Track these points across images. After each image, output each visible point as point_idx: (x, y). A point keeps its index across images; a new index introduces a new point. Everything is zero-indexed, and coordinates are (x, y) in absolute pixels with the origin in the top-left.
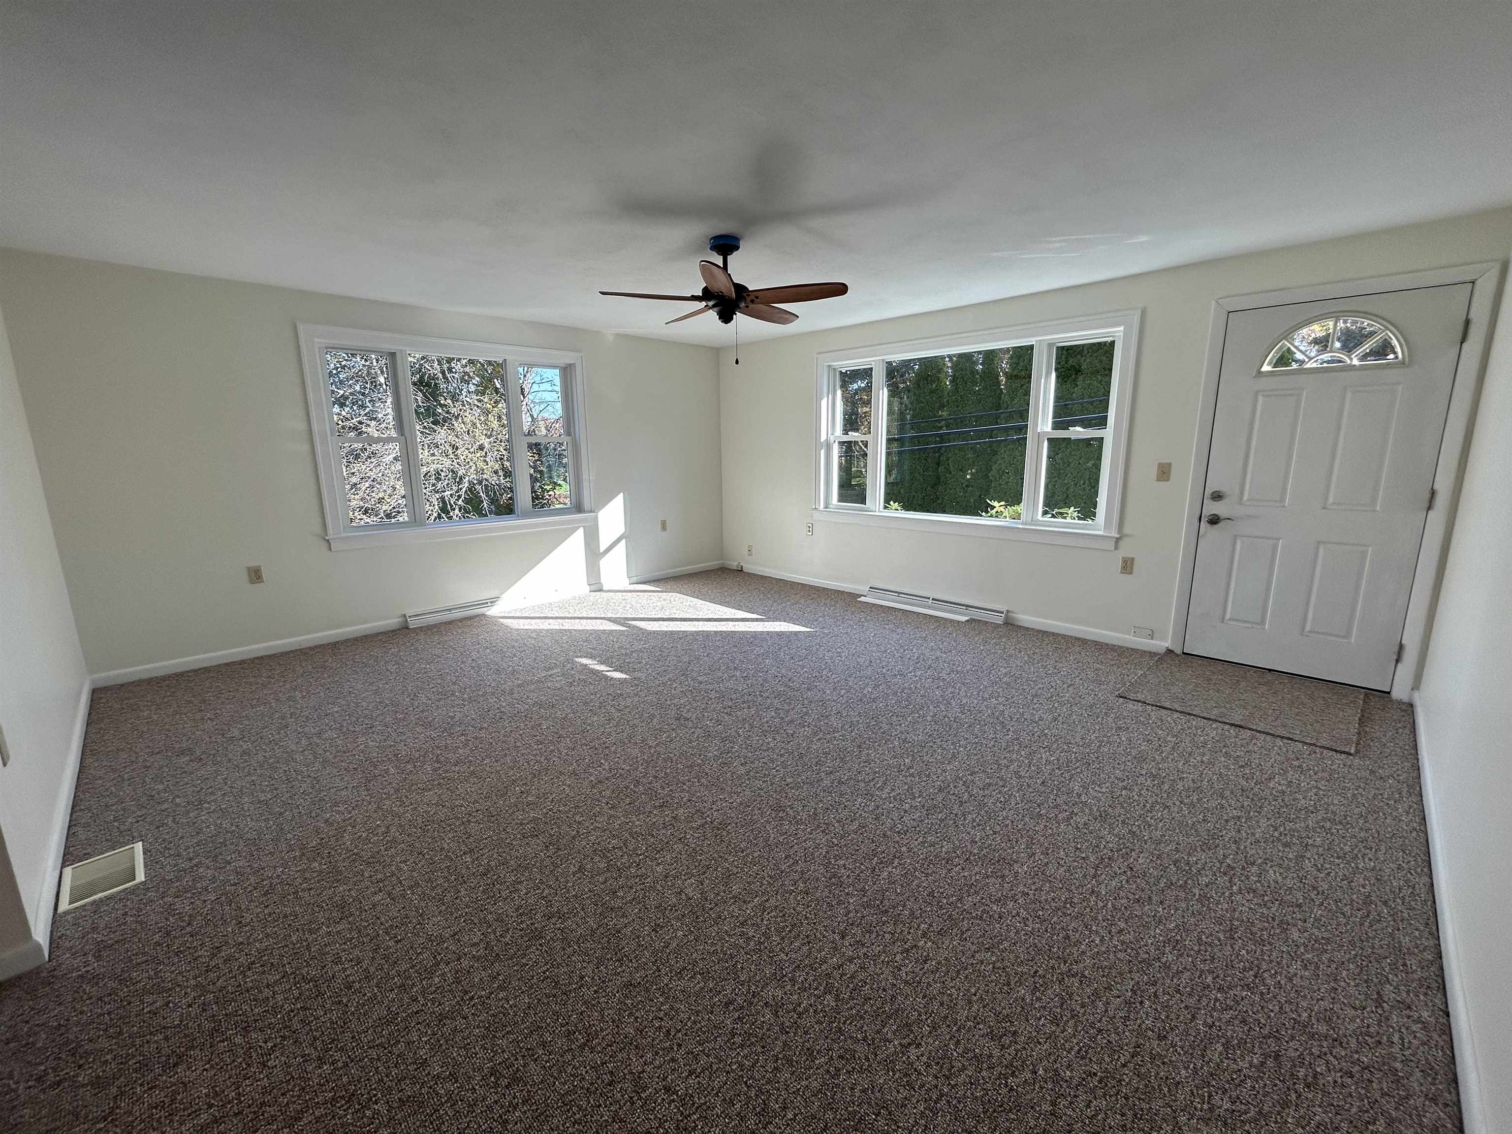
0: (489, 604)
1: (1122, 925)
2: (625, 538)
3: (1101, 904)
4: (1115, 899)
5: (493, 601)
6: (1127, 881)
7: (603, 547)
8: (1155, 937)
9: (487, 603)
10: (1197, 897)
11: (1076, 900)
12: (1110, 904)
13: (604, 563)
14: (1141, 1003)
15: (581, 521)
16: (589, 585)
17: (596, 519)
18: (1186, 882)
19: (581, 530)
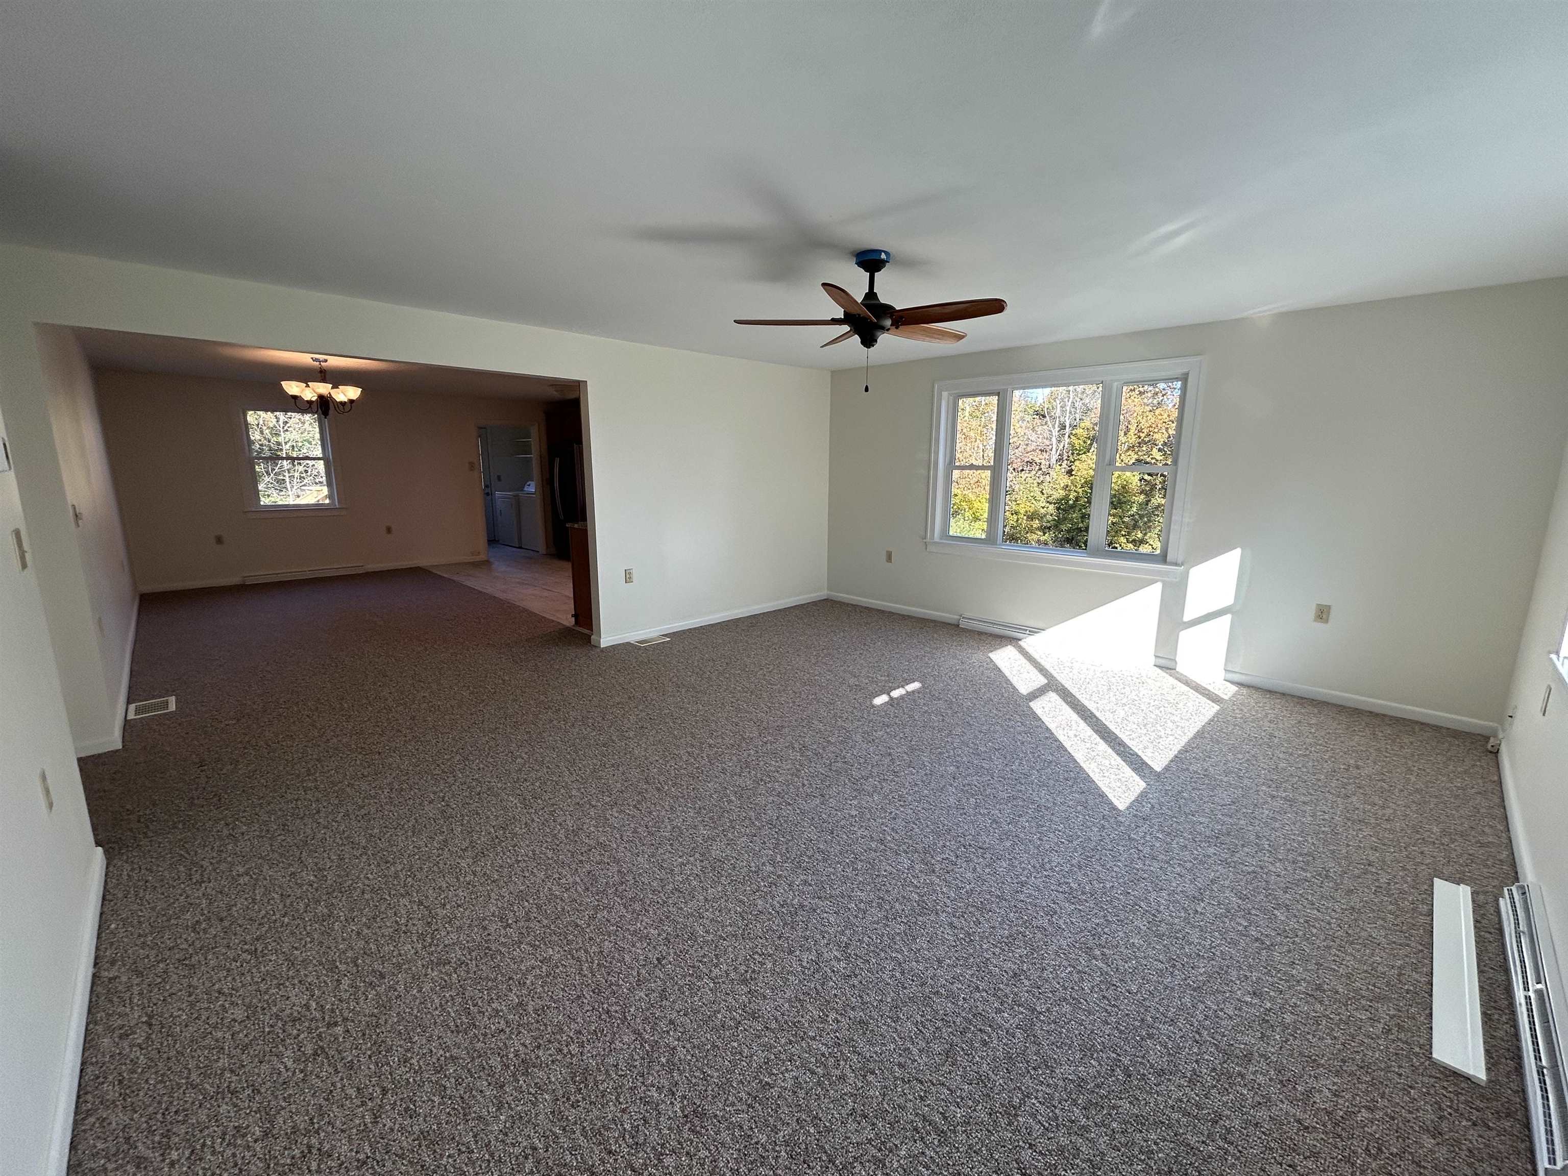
0: (1028, 632)
1: (366, 896)
2: (1232, 613)
3: (393, 892)
4: (390, 904)
5: (1033, 631)
6: (397, 922)
7: (1189, 615)
8: (340, 909)
9: (1026, 630)
10: (338, 964)
11: (409, 879)
12: (389, 898)
13: (1185, 636)
14: (316, 876)
15: (1159, 573)
16: (1156, 657)
17: (1185, 577)
18: (357, 966)
19: (1157, 588)
